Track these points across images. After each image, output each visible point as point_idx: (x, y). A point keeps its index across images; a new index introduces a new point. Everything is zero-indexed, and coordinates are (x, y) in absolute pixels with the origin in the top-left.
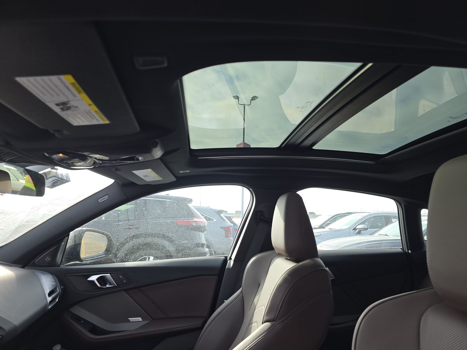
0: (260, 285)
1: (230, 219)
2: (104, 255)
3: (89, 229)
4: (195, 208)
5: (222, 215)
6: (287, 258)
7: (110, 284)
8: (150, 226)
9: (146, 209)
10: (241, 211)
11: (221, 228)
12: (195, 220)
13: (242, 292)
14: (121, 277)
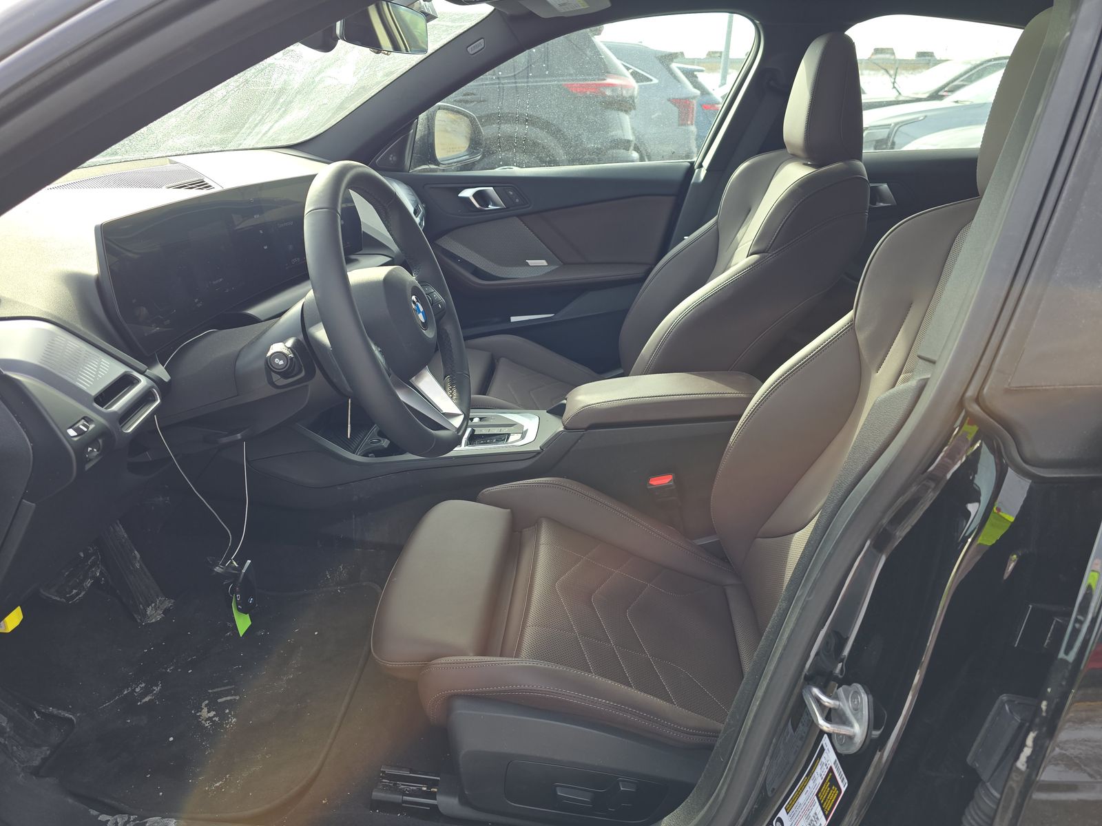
0: (750, 211)
1: (691, 75)
2: (467, 157)
4: (610, 49)
5: (674, 66)
6: (806, 162)
7: (495, 204)
8: (555, 100)
9: (548, 65)
10: (721, 53)
11: (669, 100)
12: (609, 81)
13: (717, 222)
14: (511, 193)
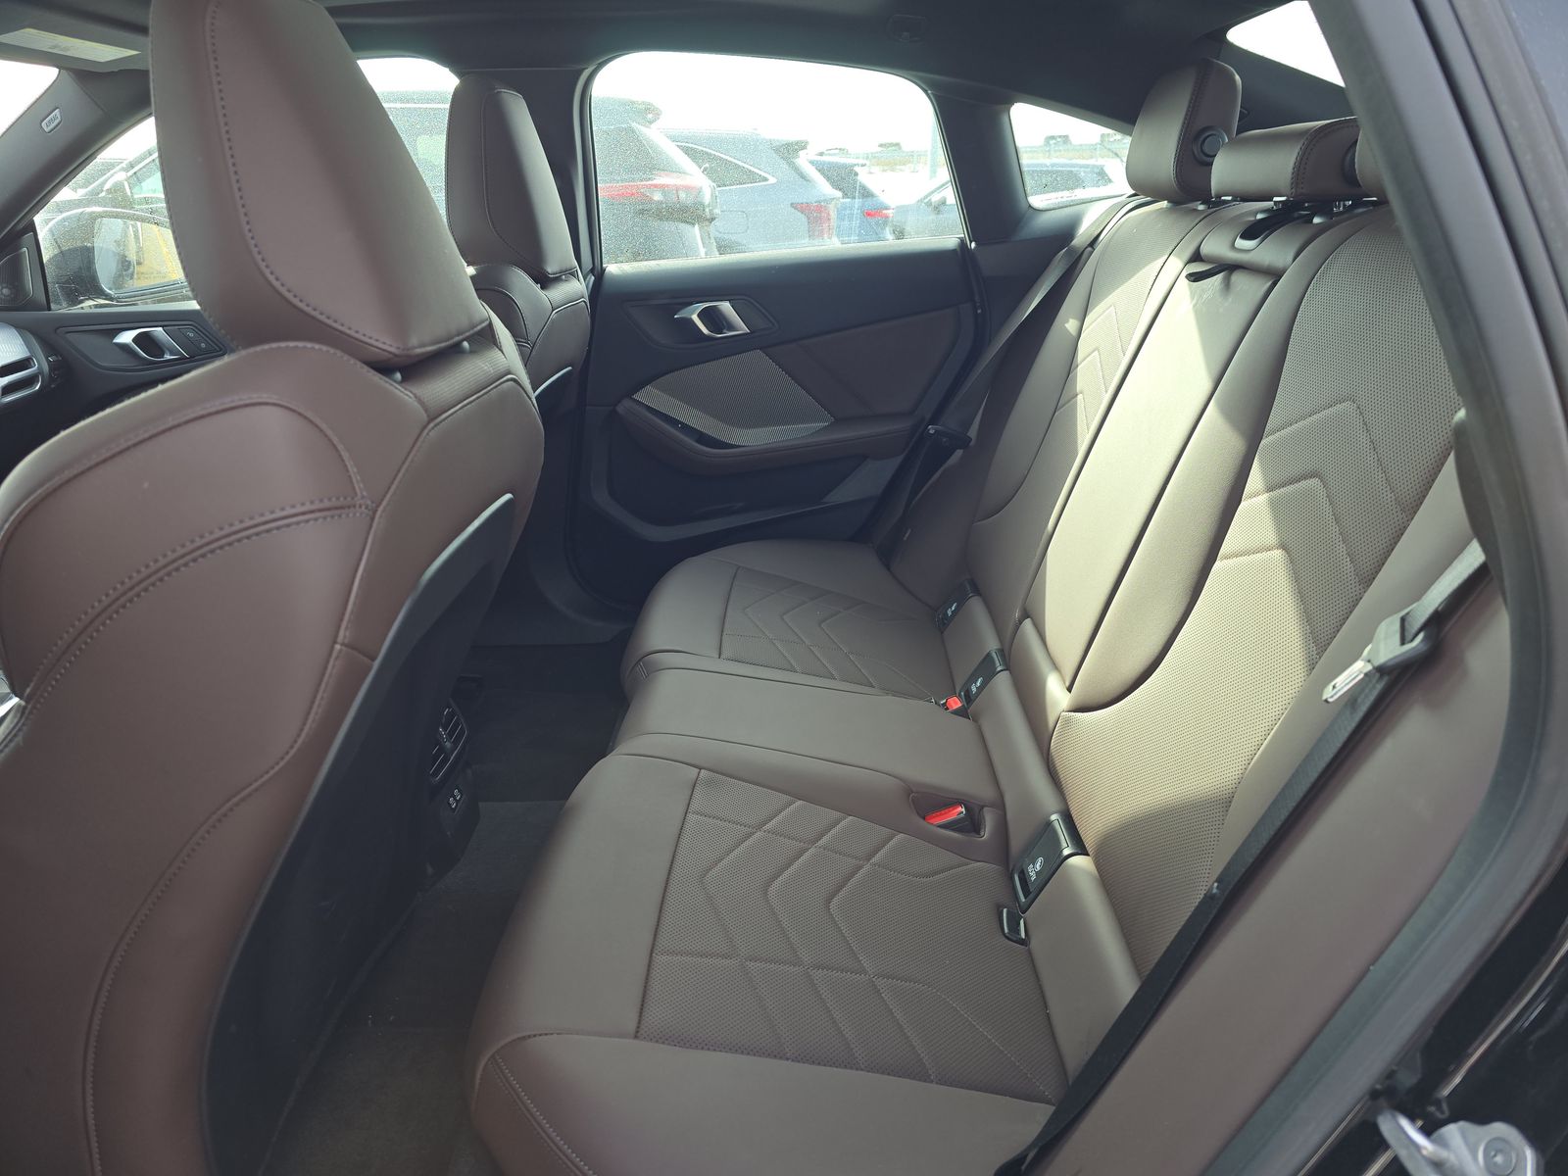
3: (106, 212)
5: (801, 160)
7: (171, 352)
11: (795, 206)
12: (660, 180)
14: (191, 335)
